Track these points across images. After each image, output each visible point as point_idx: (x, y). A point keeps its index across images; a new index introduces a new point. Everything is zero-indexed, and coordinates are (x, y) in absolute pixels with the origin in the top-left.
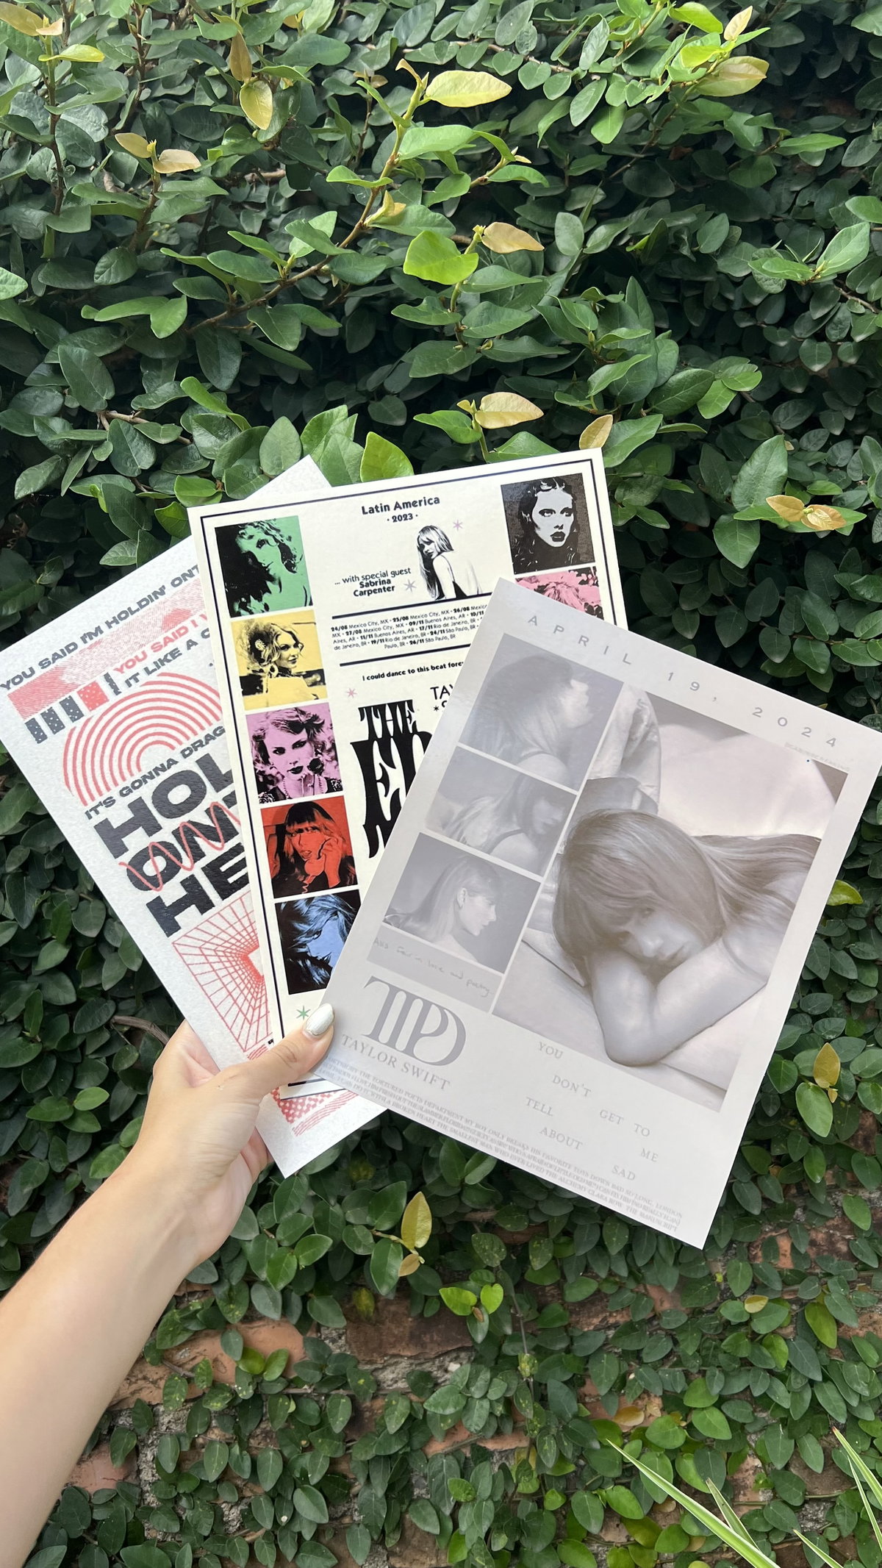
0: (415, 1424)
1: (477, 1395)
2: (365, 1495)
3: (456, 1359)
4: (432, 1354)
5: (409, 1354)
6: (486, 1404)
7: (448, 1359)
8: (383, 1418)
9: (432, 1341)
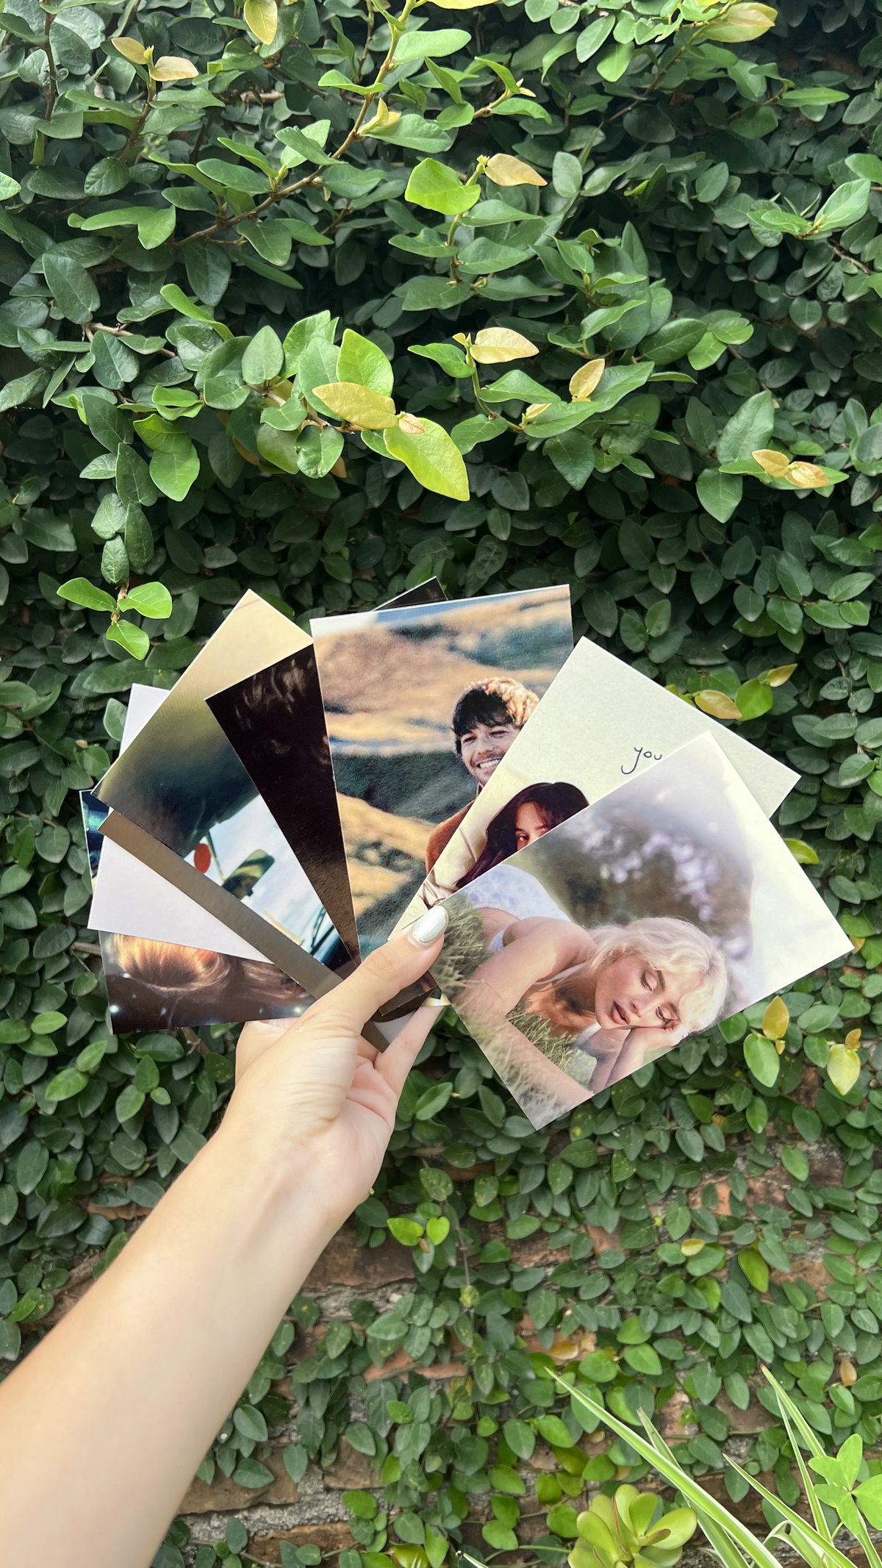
0: (354, 1350)
1: (420, 1323)
2: (303, 1417)
3: (398, 1290)
4: (375, 1285)
5: (352, 1283)
6: (427, 1332)
7: (390, 1290)
8: (324, 1343)
9: (375, 1272)
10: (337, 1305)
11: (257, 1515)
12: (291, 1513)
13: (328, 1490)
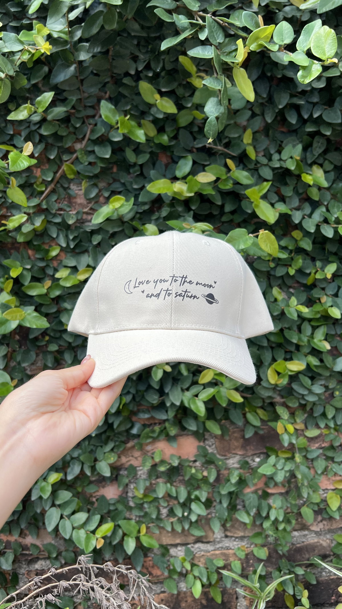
1: (279, 468)
2: (218, 507)
3: (259, 457)
4: (250, 454)
5: (240, 453)
6: (283, 472)
7: (255, 456)
9: (250, 449)
10: (233, 462)
11: (197, 545)
12: (211, 545)
13: (226, 536)
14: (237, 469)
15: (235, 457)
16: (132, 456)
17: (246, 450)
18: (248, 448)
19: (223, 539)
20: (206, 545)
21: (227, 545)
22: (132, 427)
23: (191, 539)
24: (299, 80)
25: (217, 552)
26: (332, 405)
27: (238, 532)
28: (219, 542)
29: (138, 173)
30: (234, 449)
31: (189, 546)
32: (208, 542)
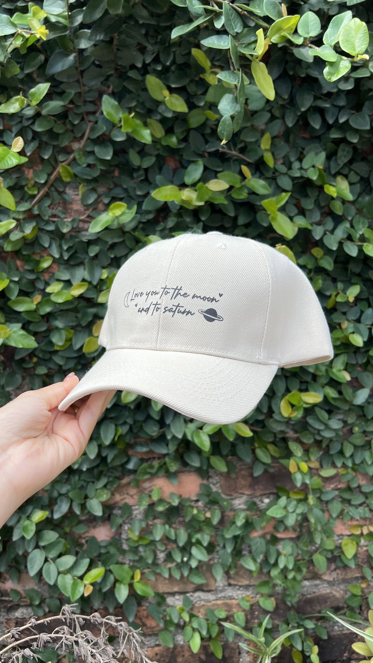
0: (248, 525)
1: (291, 511)
2: (221, 552)
3: (268, 497)
4: (258, 494)
5: (247, 493)
6: (294, 515)
7: (264, 497)
8: (234, 518)
9: (259, 488)
10: (239, 503)
11: (197, 594)
12: (212, 594)
13: (230, 585)
14: (244, 510)
15: (241, 497)
16: (128, 494)
17: (255, 490)
18: (256, 487)
19: (226, 588)
20: (207, 594)
21: (230, 594)
22: (128, 462)
23: (191, 587)
24: (326, 77)
25: (219, 602)
26: (350, 442)
27: (243, 580)
28: (221, 591)
29: (143, 178)
30: (241, 489)
31: (188, 595)
32: (209, 591)
